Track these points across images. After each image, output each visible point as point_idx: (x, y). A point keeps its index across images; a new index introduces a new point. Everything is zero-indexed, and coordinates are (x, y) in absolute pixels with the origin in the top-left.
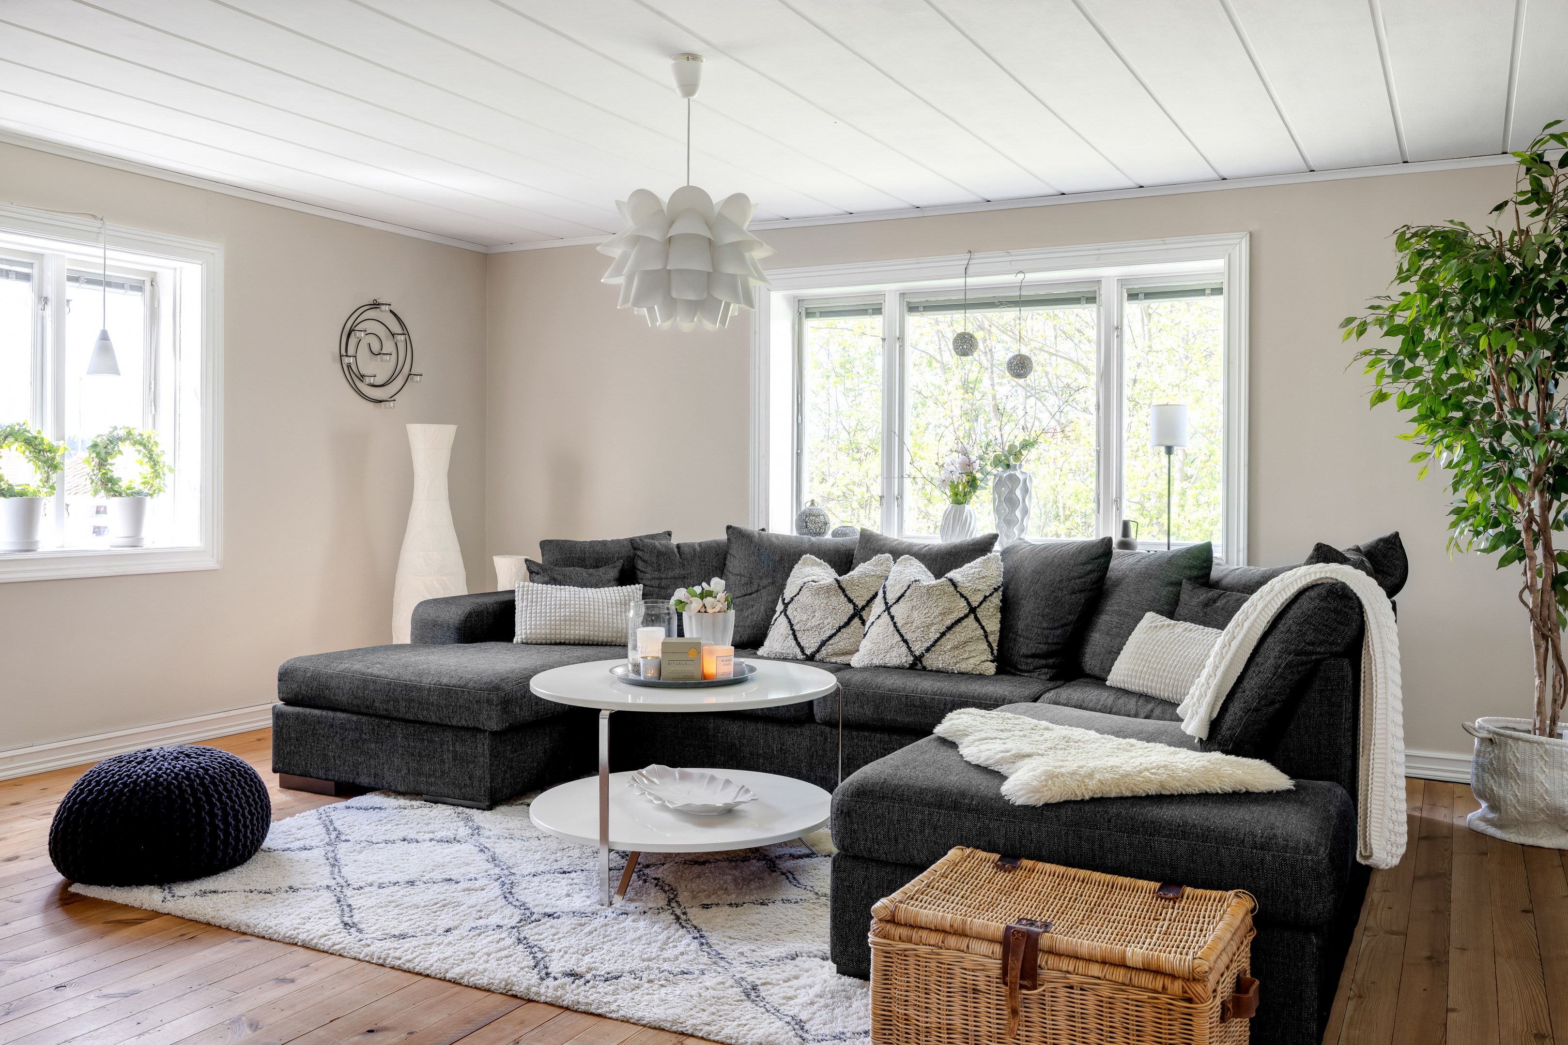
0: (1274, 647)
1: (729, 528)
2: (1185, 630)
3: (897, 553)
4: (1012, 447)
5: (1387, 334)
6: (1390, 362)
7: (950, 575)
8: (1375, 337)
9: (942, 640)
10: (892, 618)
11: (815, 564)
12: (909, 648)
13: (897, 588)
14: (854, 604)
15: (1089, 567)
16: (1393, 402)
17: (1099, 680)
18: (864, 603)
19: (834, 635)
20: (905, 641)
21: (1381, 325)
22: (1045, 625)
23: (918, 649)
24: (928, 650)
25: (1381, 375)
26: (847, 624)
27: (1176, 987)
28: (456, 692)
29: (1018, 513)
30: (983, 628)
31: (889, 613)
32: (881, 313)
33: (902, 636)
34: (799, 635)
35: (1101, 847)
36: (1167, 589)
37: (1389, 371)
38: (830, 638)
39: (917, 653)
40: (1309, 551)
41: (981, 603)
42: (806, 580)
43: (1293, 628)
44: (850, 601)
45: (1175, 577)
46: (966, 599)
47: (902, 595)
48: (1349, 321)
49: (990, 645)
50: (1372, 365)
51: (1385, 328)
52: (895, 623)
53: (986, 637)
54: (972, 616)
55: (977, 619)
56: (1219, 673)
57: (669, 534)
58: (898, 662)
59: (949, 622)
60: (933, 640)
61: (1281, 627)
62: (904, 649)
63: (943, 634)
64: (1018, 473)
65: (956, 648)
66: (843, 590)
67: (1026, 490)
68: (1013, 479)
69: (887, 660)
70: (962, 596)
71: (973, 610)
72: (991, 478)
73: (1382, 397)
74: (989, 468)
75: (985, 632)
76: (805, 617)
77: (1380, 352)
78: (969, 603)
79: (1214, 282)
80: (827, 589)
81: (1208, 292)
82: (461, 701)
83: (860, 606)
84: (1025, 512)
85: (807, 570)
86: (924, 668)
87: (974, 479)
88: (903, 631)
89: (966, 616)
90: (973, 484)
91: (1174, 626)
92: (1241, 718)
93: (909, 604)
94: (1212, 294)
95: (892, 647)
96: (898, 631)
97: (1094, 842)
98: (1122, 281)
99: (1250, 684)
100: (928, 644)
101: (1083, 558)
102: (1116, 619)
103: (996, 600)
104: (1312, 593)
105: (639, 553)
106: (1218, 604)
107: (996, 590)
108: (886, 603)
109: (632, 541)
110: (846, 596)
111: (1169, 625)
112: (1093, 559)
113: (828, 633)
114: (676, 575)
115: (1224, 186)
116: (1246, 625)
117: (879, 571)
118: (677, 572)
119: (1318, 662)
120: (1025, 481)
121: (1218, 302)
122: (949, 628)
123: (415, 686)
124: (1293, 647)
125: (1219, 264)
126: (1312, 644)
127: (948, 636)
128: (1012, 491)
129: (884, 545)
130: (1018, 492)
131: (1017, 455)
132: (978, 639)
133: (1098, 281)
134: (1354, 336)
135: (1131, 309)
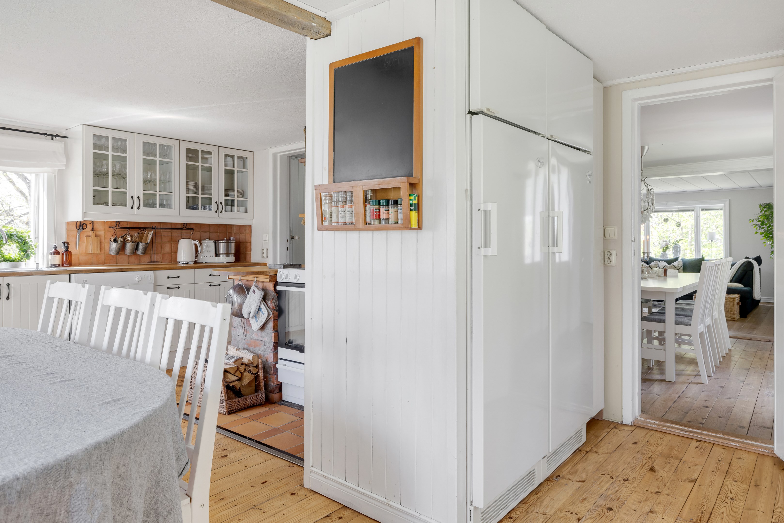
0: (740, 270)
3: (659, 261)
4: (677, 240)
5: (758, 222)
6: (759, 226)
7: (673, 264)
8: (755, 222)
16: (759, 234)
21: (757, 220)
25: (757, 229)
27: (732, 299)
29: (678, 253)
37: (758, 228)
40: (745, 257)
41: (679, 269)
48: (751, 219)
50: (755, 226)
51: (758, 221)
61: (741, 267)
64: (678, 245)
66: (650, 267)
67: (680, 249)
68: (677, 247)
72: (672, 247)
73: (757, 233)
74: (671, 245)
77: (757, 224)
79: (721, 207)
80: (647, 267)
81: (719, 209)
84: (680, 253)
87: (668, 247)
90: (667, 248)
98: (700, 207)
99: (737, 275)
104: (745, 263)
107: (682, 267)
115: (723, 190)
116: (736, 267)
117: (657, 264)
119: (747, 272)
120: (680, 247)
121: (722, 211)
124: (743, 269)
125: (723, 205)
126: (746, 269)
128: (677, 249)
129: (655, 259)
130: (678, 249)
131: (678, 242)
133: (695, 207)
134: (751, 222)
135: (702, 212)
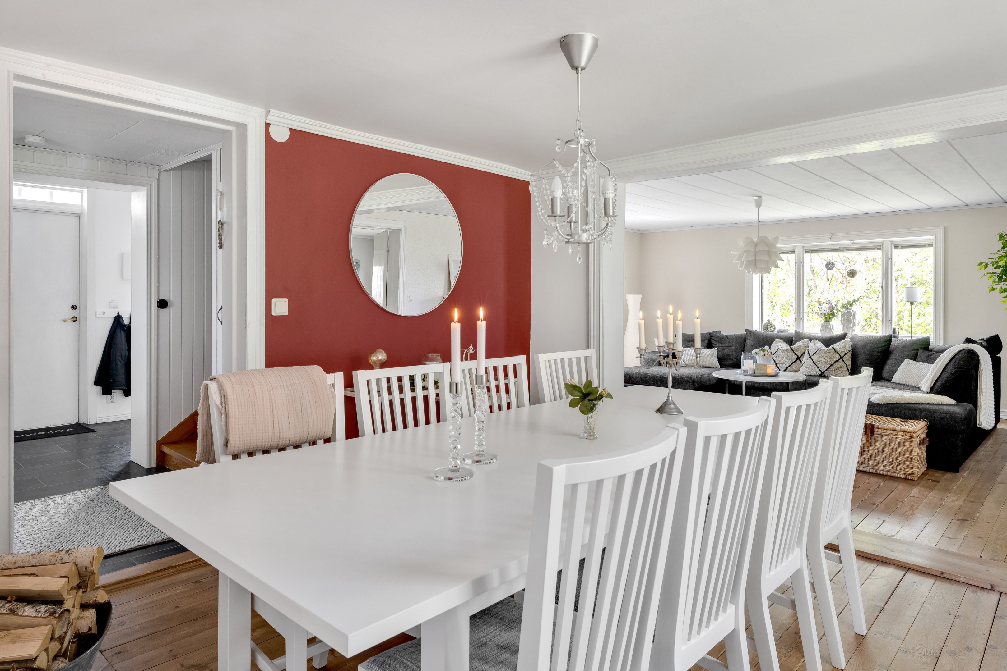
0: (951, 367)
1: (746, 330)
2: (920, 364)
3: (811, 339)
4: (849, 302)
5: (995, 268)
6: (998, 276)
7: (833, 346)
8: (991, 269)
9: (831, 367)
10: (812, 360)
11: (780, 342)
12: (819, 369)
13: (813, 350)
14: (797, 355)
15: (884, 344)
16: (997, 291)
17: (889, 380)
18: (801, 355)
19: (791, 365)
20: (818, 367)
21: (993, 265)
22: (868, 363)
23: (822, 370)
24: (826, 370)
25: (994, 282)
26: (795, 362)
28: (678, 379)
29: (851, 325)
30: (845, 363)
31: (811, 358)
32: (794, 253)
33: (816, 366)
34: (778, 365)
35: (900, 414)
36: (913, 351)
37: (997, 280)
38: (789, 366)
39: (822, 371)
40: (964, 340)
41: (844, 356)
42: (779, 347)
43: (957, 361)
44: (796, 354)
45: (916, 348)
46: (839, 354)
47: (816, 353)
48: (981, 264)
49: (848, 369)
50: (991, 277)
51: (995, 266)
52: (814, 362)
53: (847, 366)
54: (841, 359)
55: (843, 361)
56: (933, 374)
57: (720, 331)
58: (816, 374)
59: (833, 361)
60: (828, 367)
61: (953, 361)
62: (818, 370)
63: (831, 365)
64: (851, 311)
65: (836, 369)
66: (793, 351)
67: (854, 317)
68: (850, 313)
69: (811, 373)
70: (837, 353)
71: (841, 358)
72: (840, 313)
73: (993, 289)
74: (840, 309)
75: (846, 365)
76: (780, 359)
77: (995, 273)
78: (840, 355)
79: (930, 242)
80: (787, 350)
81: (927, 246)
82: (680, 381)
83: (799, 356)
84: (854, 325)
85: (778, 344)
86: (825, 376)
87: (834, 313)
88: (817, 364)
89: (839, 359)
90: (833, 315)
91: (916, 363)
92: (940, 386)
93: (819, 356)
94: (929, 247)
95: (813, 369)
96: (815, 364)
97: (898, 413)
98: (892, 242)
99: (943, 377)
100: (827, 368)
101: (881, 341)
102: (894, 361)
103: (849, 355)
104: (963, 352)
105: (713, 338)
106: (932, 356)
107: (849, 351)
108: (810, 355)
109: (710, 334)
110: (794, 353)
111: (914, 363)
112: (885, 342)
113: (789, 365)
114: (728, 345)
115: (933, 210)
116: (942, 361)
117: (805, 344)
118: (728, 344)
119: (965, 371)
120: (854, 313)
121: (932, 249)
122: (834, 363)
123: (664, 377)
124: (956, 367)
125: (932, 237)
126: (962, 365)
127: (833, 366)
128: (849, 317)
129: (805, 336)
130: (851, 318)
131: (851, 305)
132: (844, 367)
133: (882, 242)
134: (983, 268)
135: (895, 252)
